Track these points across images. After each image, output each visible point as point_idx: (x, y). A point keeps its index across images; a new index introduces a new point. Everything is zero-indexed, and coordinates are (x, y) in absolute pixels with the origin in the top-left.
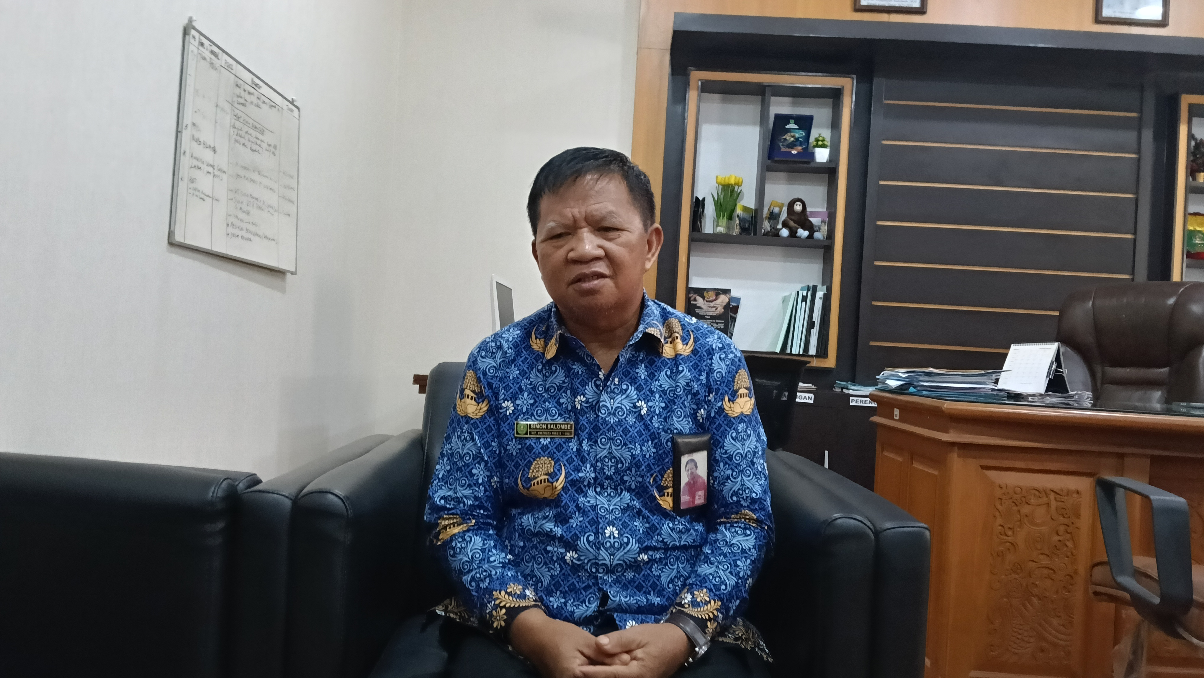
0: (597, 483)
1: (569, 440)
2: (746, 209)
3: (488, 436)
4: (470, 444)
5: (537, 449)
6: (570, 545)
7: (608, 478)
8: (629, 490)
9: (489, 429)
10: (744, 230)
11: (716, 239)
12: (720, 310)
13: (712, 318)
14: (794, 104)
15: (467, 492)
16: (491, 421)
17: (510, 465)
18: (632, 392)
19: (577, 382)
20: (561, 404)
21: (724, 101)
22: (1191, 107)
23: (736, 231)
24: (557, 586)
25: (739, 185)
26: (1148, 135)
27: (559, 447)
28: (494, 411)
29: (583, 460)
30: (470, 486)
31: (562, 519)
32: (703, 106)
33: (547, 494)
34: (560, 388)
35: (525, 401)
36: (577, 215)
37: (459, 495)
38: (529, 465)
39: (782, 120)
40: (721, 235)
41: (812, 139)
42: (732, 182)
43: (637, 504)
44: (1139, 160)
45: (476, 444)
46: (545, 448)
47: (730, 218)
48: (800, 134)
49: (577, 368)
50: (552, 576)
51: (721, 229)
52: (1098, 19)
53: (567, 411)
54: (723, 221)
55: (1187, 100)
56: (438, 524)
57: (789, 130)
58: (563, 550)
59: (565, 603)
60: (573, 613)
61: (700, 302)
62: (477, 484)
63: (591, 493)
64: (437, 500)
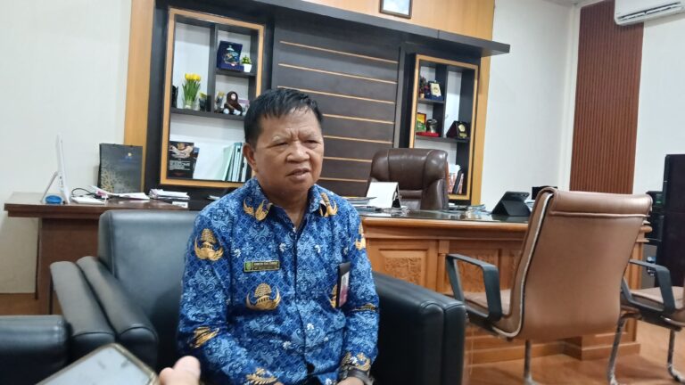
0: (297, 297)
1: (277, 271)
2: (203, 95)
3: (224, 272)
4: (212, 278)
5: (259, 279)
6: (285, 337)
7: (303, 293)
8: (314, 299)
9: (224, 268)
10: (202, 108)
11: (185, 112)
12: (188, 155)
13: (183, 159)
14: (229, 36)
15: (212, 310)
16: (225, 262)
17: (240, 290)
18: (311, 239)
19: (279, 235)
20: (269, 249)
21: (188, 29)
22: (420, 60)
23: (197, 108)
24: (278, 364)
25: (198, 80)
26: (402, 73)
27: (271, 277)
28: (228, 255)
29: (289, 284)
30: (213, 306)
31: (279, 322)
32: (177, 30)
33: (268, 307)
34: (268, 238)
35: (247, 248)
36: (294, 133)
37: (206, 312)
38: (254, 289)
39: (224, 45)
40: (187, 110)
41: (241, 58)
42: (195, 78)
43: (319, 307)
44: (397, 85)
45: (216, 278)
46: (263, 278)
47: (194, 100)
48: (235, 54)
49: (278, 226)
50: (274, 358)
51: (188, 107)
52: (381, 11)
53: (274, 253)
54: (189, 102)
55: (419, 57)
56: (194, 334)
57: (229, 52)
58: (281, 341)
59: (285, 374)
60: (291, 379)
61: (175, 150)
62: (219, 305)
63: (293, 303)
64: (190, 317)
